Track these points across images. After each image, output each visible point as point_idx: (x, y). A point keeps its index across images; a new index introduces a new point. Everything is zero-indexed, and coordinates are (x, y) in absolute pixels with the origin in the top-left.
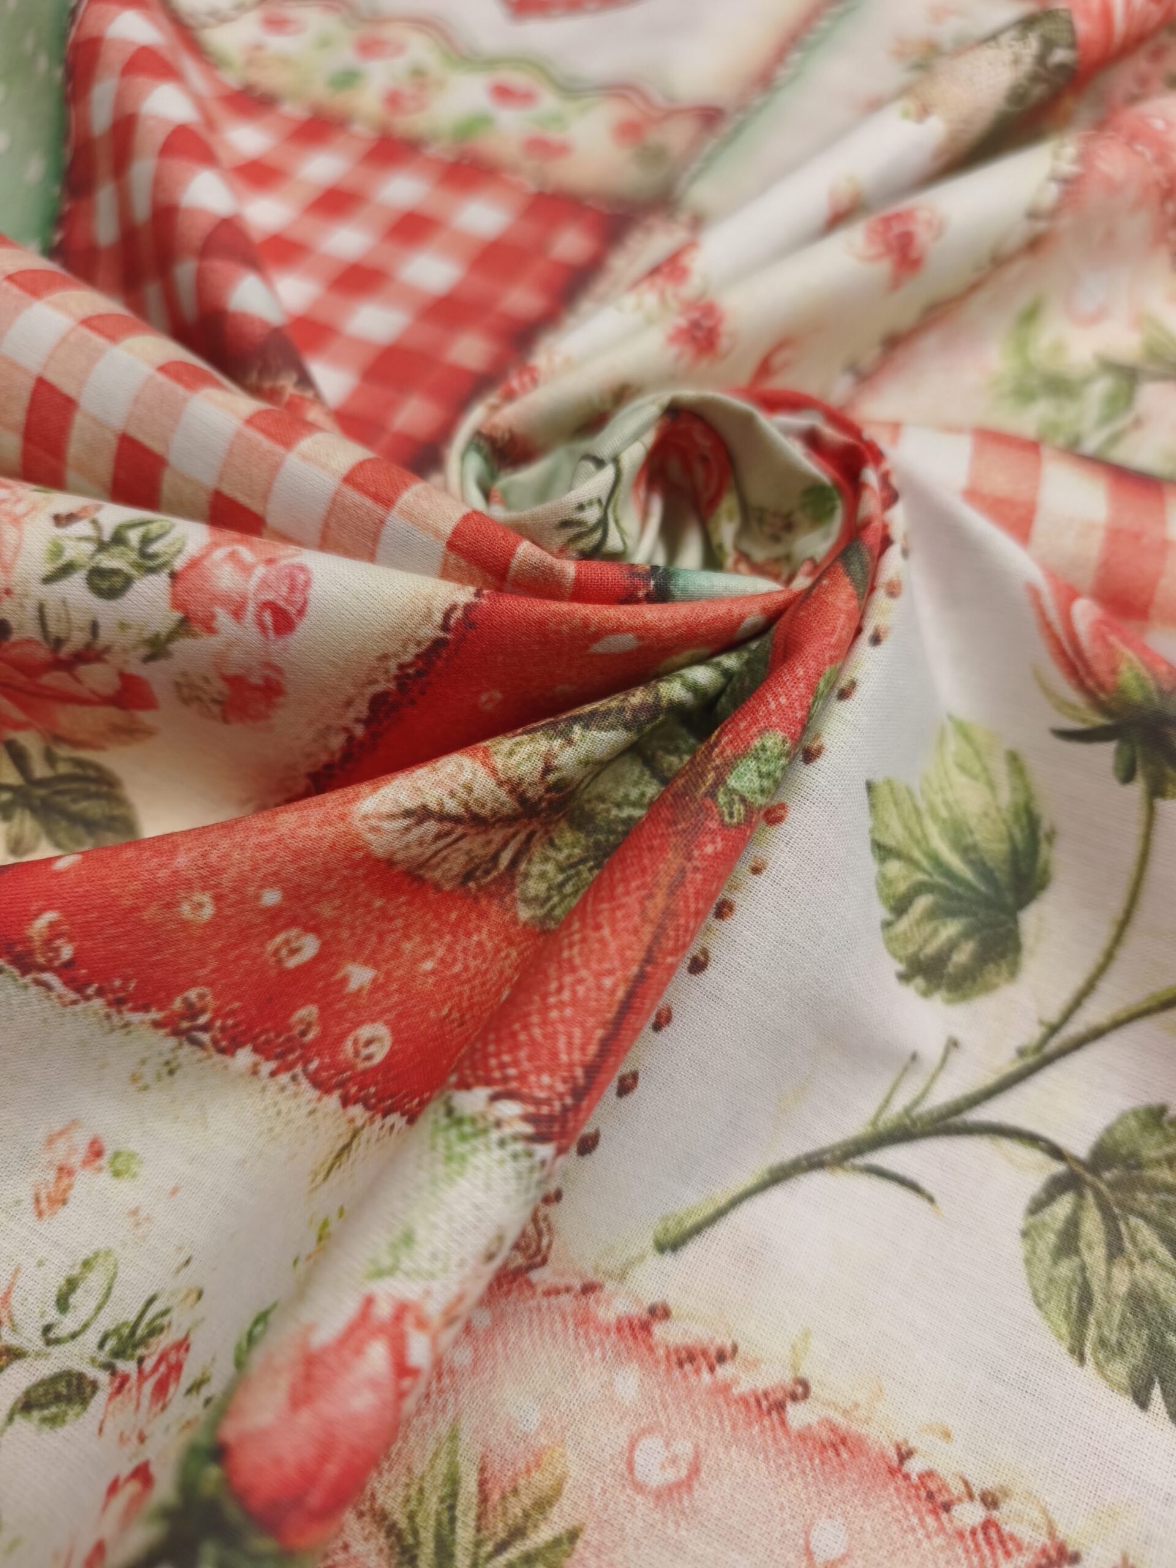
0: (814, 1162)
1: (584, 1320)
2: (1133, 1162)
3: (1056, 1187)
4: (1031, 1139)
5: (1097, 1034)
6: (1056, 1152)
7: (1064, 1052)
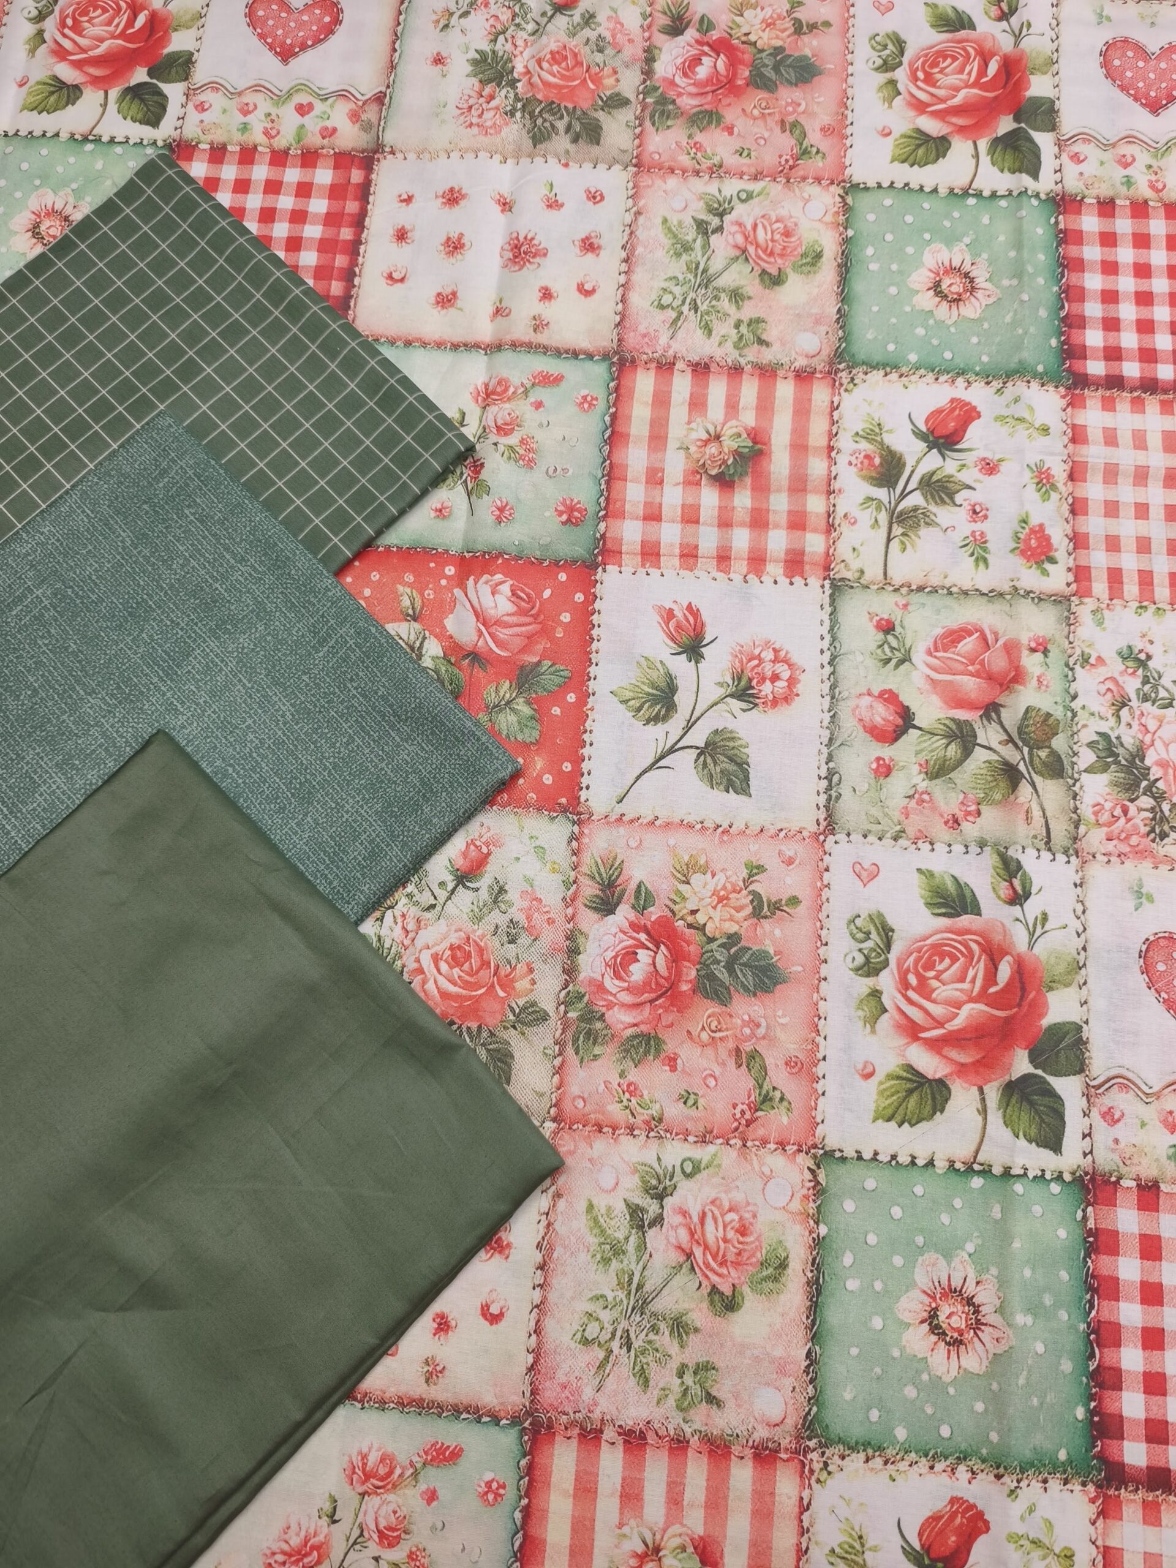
0: (645, 772)
1: (608, 823)
2: (715, 743)
3: (699, 755)
4: (691, 747)
5: (699, 718)
6: (697, 748)
7: (692, 725)
